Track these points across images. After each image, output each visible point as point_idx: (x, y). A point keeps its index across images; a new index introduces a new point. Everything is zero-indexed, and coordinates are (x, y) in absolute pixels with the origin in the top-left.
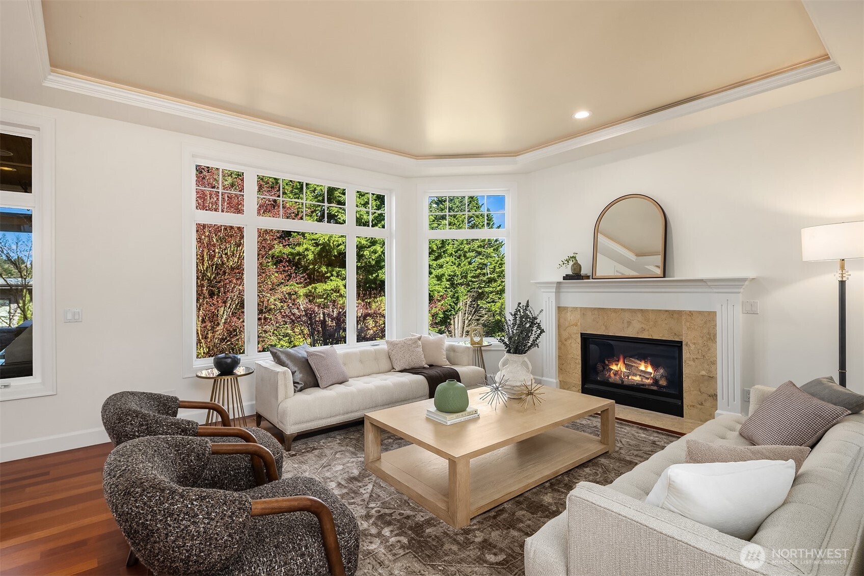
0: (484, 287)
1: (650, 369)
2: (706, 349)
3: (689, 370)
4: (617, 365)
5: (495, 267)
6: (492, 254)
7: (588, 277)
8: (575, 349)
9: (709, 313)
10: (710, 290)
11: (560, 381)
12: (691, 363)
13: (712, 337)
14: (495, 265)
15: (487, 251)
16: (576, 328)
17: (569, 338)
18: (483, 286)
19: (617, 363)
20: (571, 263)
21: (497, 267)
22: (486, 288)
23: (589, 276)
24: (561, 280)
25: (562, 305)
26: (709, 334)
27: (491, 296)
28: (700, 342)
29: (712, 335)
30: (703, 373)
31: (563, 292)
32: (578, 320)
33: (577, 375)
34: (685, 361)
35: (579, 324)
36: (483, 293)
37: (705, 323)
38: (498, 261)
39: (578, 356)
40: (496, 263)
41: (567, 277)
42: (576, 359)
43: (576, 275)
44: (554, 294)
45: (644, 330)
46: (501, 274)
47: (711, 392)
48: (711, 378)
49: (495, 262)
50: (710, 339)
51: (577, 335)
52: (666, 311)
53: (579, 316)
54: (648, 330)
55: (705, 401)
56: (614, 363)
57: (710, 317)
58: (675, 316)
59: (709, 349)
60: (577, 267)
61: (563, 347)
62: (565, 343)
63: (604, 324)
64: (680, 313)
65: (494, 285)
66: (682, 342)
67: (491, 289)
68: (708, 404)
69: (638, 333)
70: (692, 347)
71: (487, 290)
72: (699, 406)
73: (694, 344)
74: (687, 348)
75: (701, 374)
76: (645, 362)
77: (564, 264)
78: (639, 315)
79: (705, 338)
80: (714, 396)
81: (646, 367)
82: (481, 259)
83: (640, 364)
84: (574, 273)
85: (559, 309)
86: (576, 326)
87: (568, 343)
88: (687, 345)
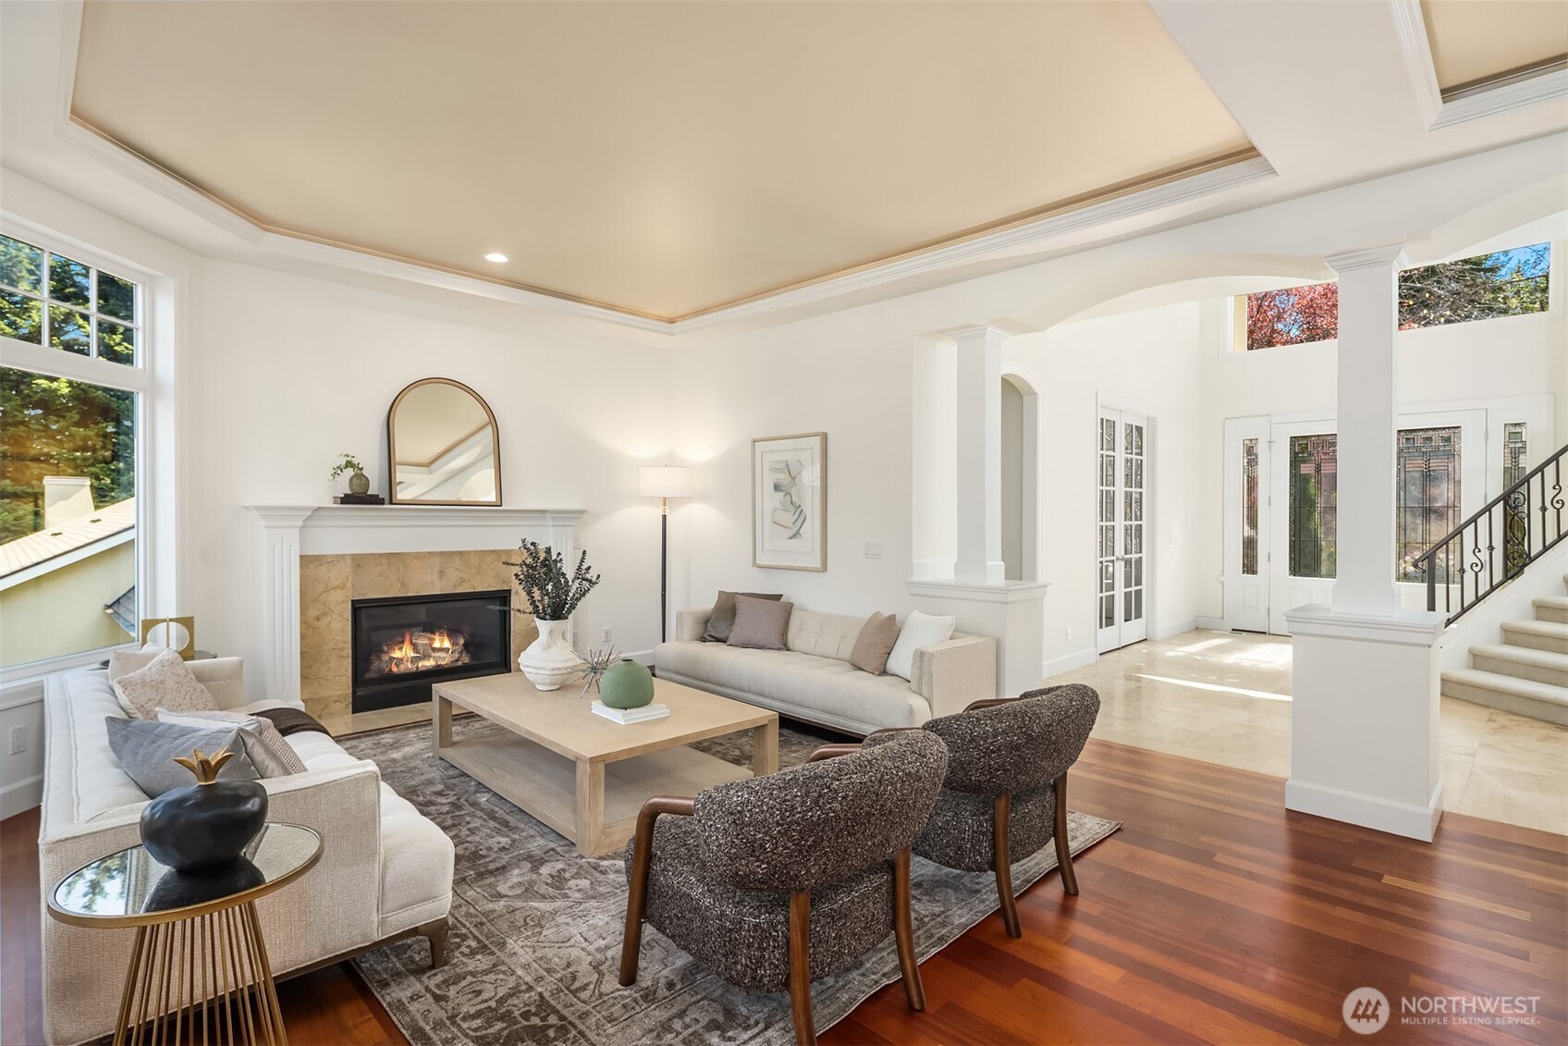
1: (447, 644)
4: (401, 649)
7: (381, 502)
8: (340, 629)
16: (343, 592)
17: (325, 614)
19: (401, 645)
20: (350, 472)
23: (383, 499)
24: (329, 503)
25: (311, 552)
31: (312, 527)
32: (348, 577)
33: (343, 678)
35: (349, 584)
39: (345, 643)
41: (347, 500)
42: (343, 649)
44: (298, 530)
45: (464, 581)
51: (344, 605)
52: (493, 551)
53: (349, 570)
54: (469, 581)
56: (396, 648)
60: (360, 477)
61: (312, 635)
62: (317, 623)
63: (399, 580)
66: (508, 590)
69: (455, 586)
76: (441, 634)
77: (336, 474)
78: (457, 560)
81: (442, 641)
83: (433, 639)
84: (356, 491)
85: (305, 560)
86: (342, 589)
87: (323, 623)
88: (516, 593)
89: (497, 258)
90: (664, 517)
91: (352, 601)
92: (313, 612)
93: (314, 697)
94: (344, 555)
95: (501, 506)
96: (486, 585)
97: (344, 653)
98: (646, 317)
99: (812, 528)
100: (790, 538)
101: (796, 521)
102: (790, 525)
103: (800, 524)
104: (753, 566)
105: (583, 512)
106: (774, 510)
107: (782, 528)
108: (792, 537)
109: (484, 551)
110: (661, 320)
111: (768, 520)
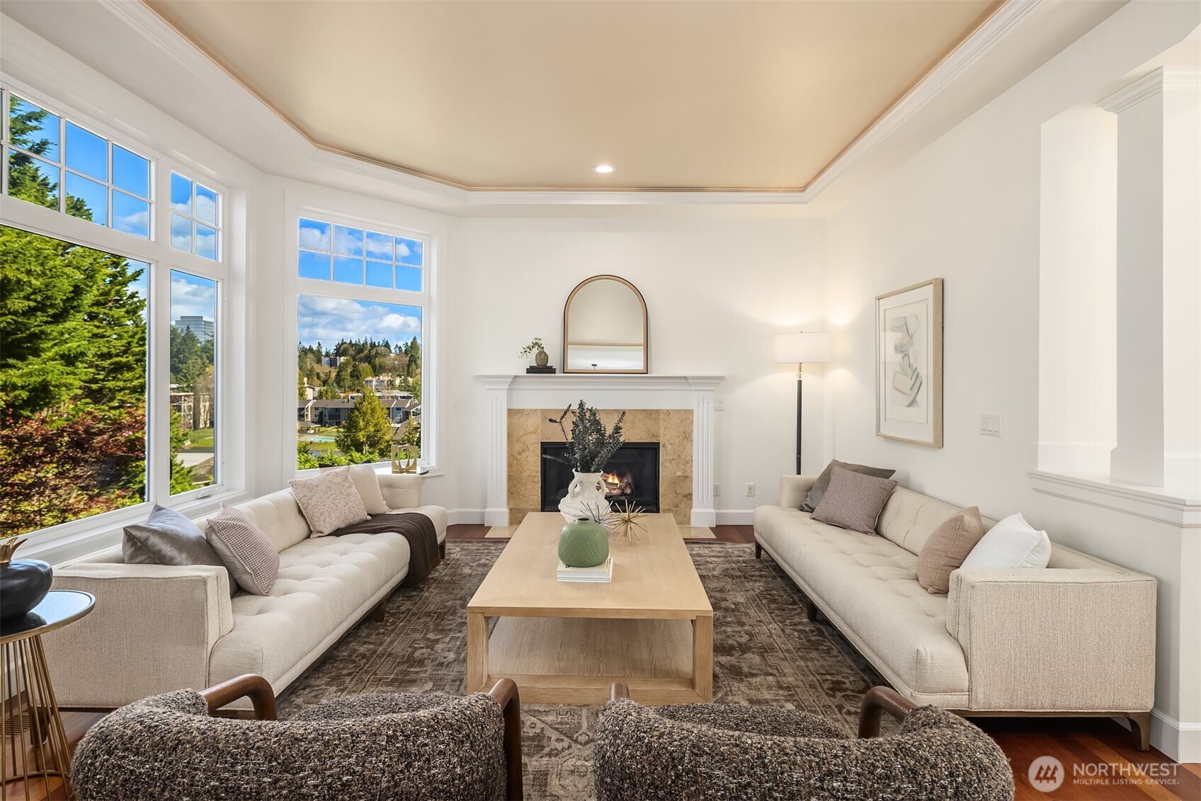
0: (103, 380)
1: (616, 481)
2: (682, 449)
3: (666, 471)
5: (129, 343)
6: (123, 319)
7: (556, 372)
8: (533, 463)
9: (685, 411)
10: (689, 388)
11: (511, 509)
12: (668, 465)
13: (687, 436)
14: (130, 340)
15: (111, 313)
16: (536, 435)
17: (524, 450)
18: (101, 377)
20: (535, 351)
21: (134, 344)
22: (108, 381)
23: (558, 370)
24: (524, 373)
25: (515, 407)
26: (684, 433)
27: (119, 396)
28: (676, 441)
29: (687, 433)
30: (679, 473)
31: (516, 389)
32: (539, 426)
33: (536, 497)
34: (662, 464)
35: (539, 430)
36: (101, 389)
37: (681, 422)
38: (136, 333)
39: (537, 472)
40: (132, 337)
41: (531, 370)
42: (535, 477)
43: (541, 368)
44: (506, 391)
46: (141, 358)
47: (686, 492)
48: (687, 478)
49: (130, 334)
50: (685, 437)
51: (536, 445)
52: (644, 410)
53: (540, 421)
55: (680, 502)
57: (687, 415)
58: (653, 416)
59: (684, 449)
60: (543, 356)
61: (515, 464)
62: (519, 456)
64: (658, 411)
65: (128, 375)
66: (659, 443)
67: (121, 384)
68: (682, 506)
70: (669, 447)
71: (110, 384)
72: (675, 509)
73: (671, 444)
74: (664, 449)
75: (677, 475)
76: (613, 475)
77: (525, 351)
79: (681, 438)
80: (689, 496)
81: (613, 479)
82: (98, 327)
83: (608, 477)
84: (539, 364)
85: (511, 413)
86: (535, 434)
87: (522, 457)
88: (664, 446)
89: (604, 169)
90: (800, 382)
91: (541, 443)
92: (518, 447)
93: (518, 507)
94: (536, 410)
95: (647, 373)
96: (638, 438)
97: (536, 480)
98: (776, 191)
99: (926, 395)
100: (908, 406)
101: (913, 386)
102: (907, 390)
103: (916, 391)
104: (877, 435)
105: (721, 378)
106: (895, 374)
107: (901, 394)
108: (910, 405)
109: (638, 410)
110: (793, 191)
111: (889, 384)
